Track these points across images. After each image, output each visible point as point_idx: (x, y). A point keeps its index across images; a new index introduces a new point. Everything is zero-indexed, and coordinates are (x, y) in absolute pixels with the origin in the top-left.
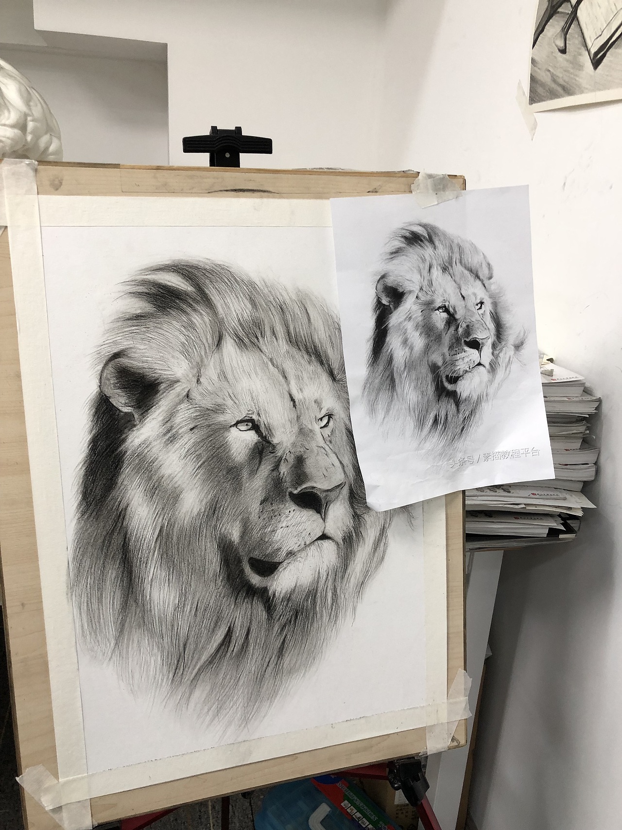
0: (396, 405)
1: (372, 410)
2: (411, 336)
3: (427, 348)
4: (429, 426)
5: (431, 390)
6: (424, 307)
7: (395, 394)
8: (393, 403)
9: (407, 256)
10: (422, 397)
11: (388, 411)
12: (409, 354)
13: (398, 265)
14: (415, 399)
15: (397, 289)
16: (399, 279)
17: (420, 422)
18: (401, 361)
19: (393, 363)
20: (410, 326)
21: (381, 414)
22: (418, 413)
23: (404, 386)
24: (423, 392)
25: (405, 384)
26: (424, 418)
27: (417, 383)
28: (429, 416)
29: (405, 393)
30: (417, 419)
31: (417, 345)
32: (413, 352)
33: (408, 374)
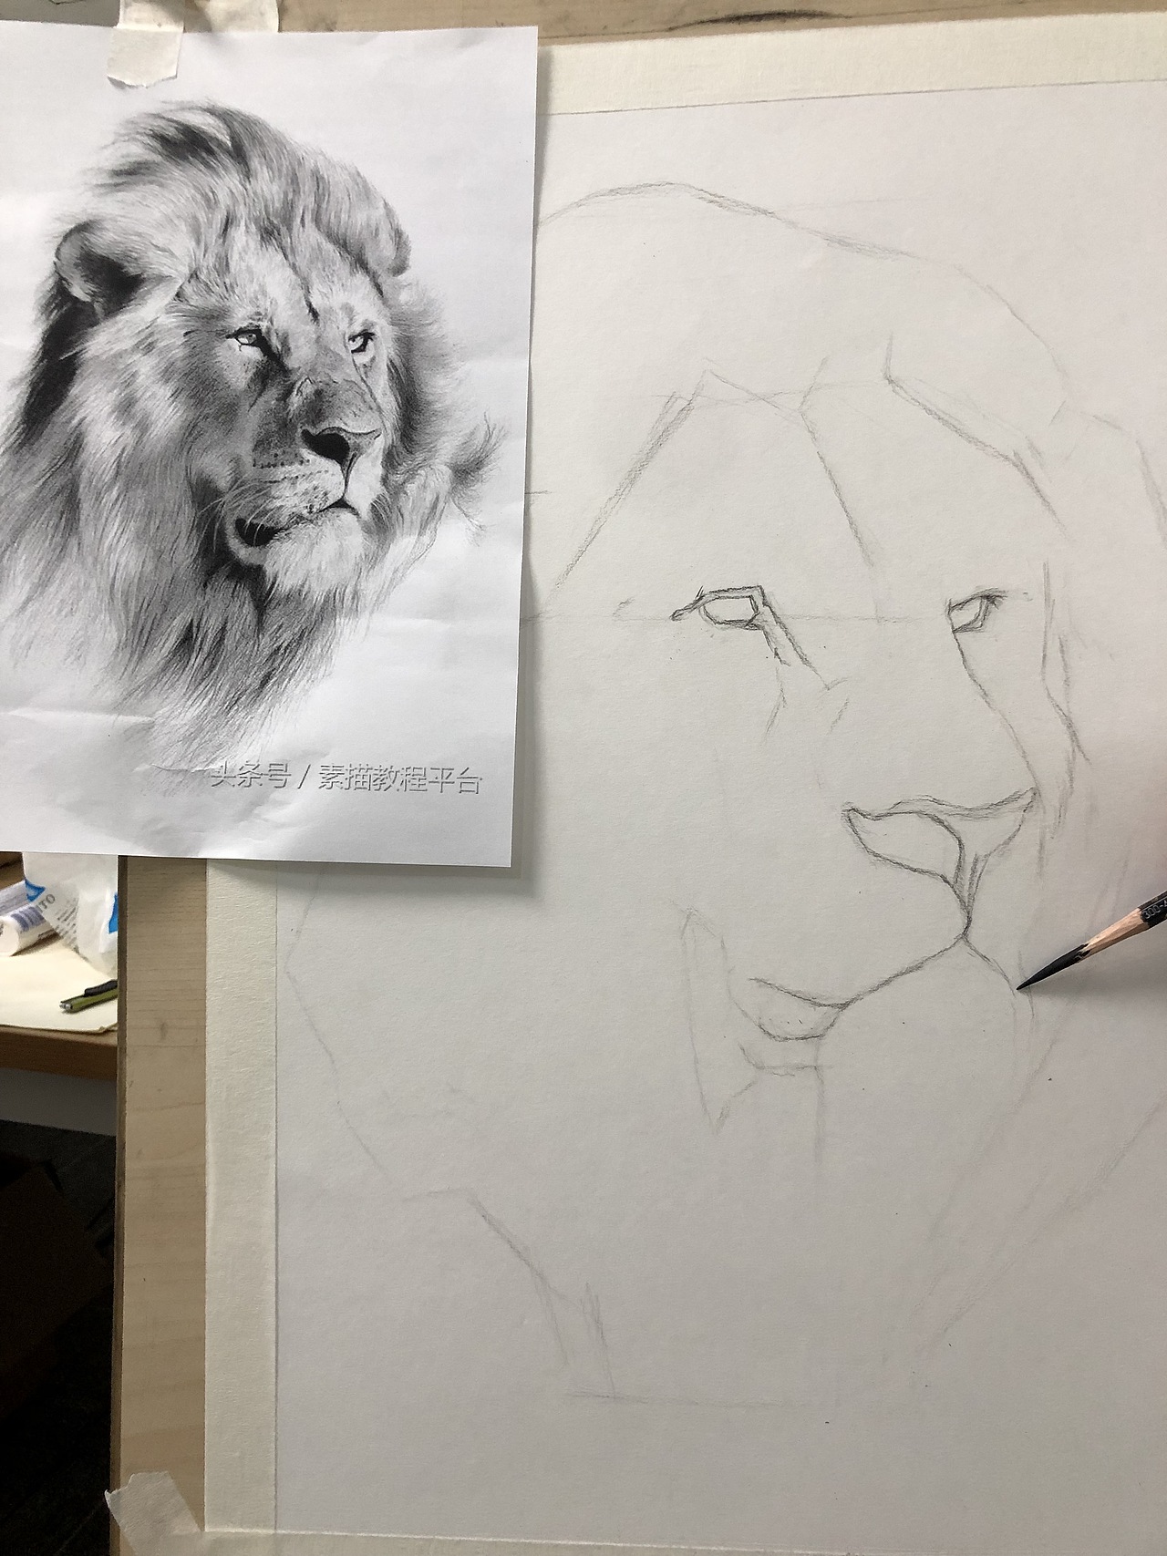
0: (74, 572)
2: (148, 394)
3: (190, 434)
4: (165, 651)
5: (185, 553)
6: (193, 324)
7: (75, 541)
8: (65, 565)
9: (161, 185)
10: (156, 568)
11: (42, 584)
12: (132, 442)
13: (133, 204)
14: (134, 569)
15: (120, 267)
16: (134, 243)
17: (140, 637)
18: (105, 455)
19: (83, 456)
20: (146, 367)
22: (136, 608)
23: (105, 525)
24: (159, 555)
25: (110, 520)
26: (154, 627)
27: (147, 524)
28: (169, 623)
29: (106, 545)
30: (131, 624)
31: (162, 421)
32: (145, 439)
33: (122, 496)
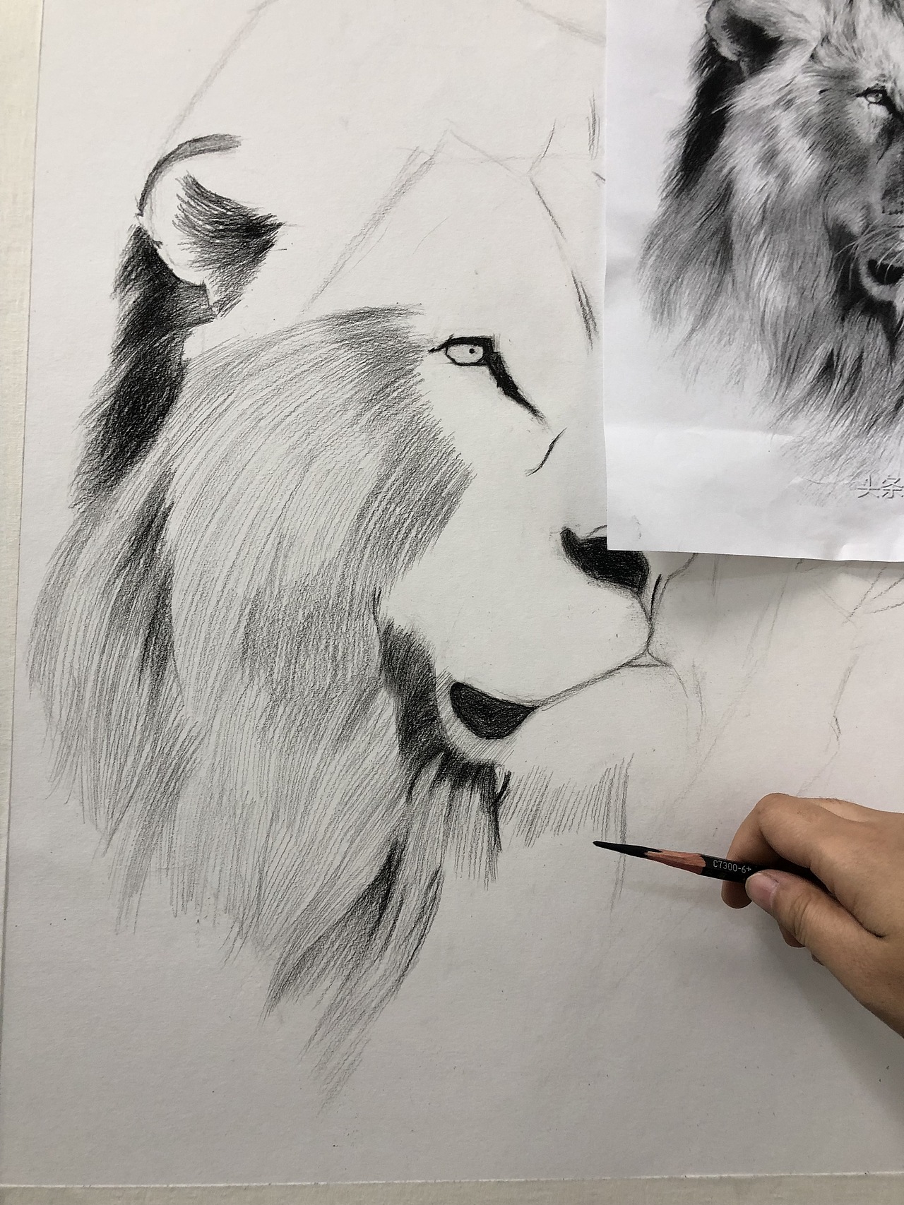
0: (728, 307)
1: (663, 304)
2: (788, 146)
3: (826, 183)
4: (811, 376)
5: (824, 290)
6: (827, 83)
7: (728, 279)
8: (722, 299)
10: (800, 303)
11: (704, 316)
12: (775, 190)
14: (780, 303)
15: (761, 29)
16: (772, 8)
17: (788, 366)
18: (753, 202)
19: (734, 202)
20: (786, 122)
21: (685, 319)
22: (783, 339)
23: (755, 265)
24: (802, 291)
25: (759, 259)
26: (800, 356)
27: (791, 265)
28: (812, 352)
29: (756, 281)
30: (780, 353)
31: (801, 171)
32: (787, 187)
33: (768, 239)
